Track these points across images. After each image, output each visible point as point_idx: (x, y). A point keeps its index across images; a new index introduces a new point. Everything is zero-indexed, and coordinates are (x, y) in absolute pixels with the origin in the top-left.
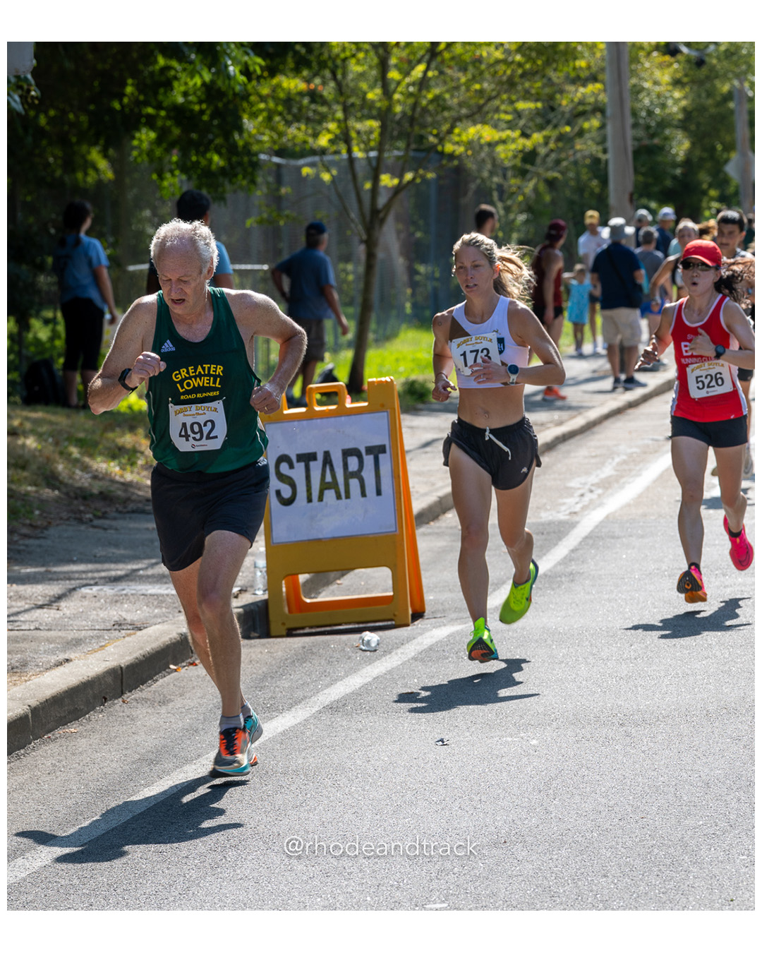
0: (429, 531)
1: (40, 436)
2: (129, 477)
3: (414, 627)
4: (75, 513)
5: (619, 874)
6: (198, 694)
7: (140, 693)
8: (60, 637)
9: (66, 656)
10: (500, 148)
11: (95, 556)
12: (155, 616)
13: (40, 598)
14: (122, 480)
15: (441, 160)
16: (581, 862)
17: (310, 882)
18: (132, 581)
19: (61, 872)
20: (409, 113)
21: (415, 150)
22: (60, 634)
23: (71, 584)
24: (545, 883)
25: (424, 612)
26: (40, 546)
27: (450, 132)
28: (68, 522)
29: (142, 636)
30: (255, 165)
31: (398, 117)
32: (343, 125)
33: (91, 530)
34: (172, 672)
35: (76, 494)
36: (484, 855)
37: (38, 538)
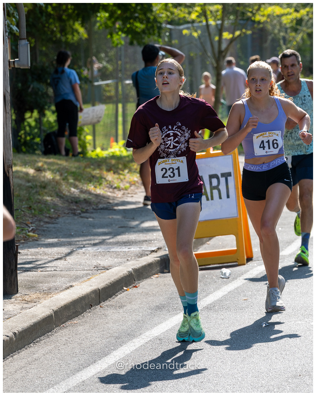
1: (53, 171)
2: (98, 191)
3: (248, 265)
4: (72, 210)
6: (139, 302)
7: (109, 302)
8: (67, 274)
9: (71, 284)
10: (284, 18)
11: (83, 232)
12: (115, 263)
13: (56, 254)
14: (95, 193)
15: (253, 25)
18: (103, 245)
21: (240, 20)
22: (67, 273)
23: (71, 247)
25: (252, 258)
26: (54, 228)
27: (258, 10)
28: (68, 215)
29: (109, 273)
30: (160, 29)
32: (203, 8)
33: (81, 219)
34: (125, 291)
35: (72, 200)
36: (290, 383)
37: (53, 223)
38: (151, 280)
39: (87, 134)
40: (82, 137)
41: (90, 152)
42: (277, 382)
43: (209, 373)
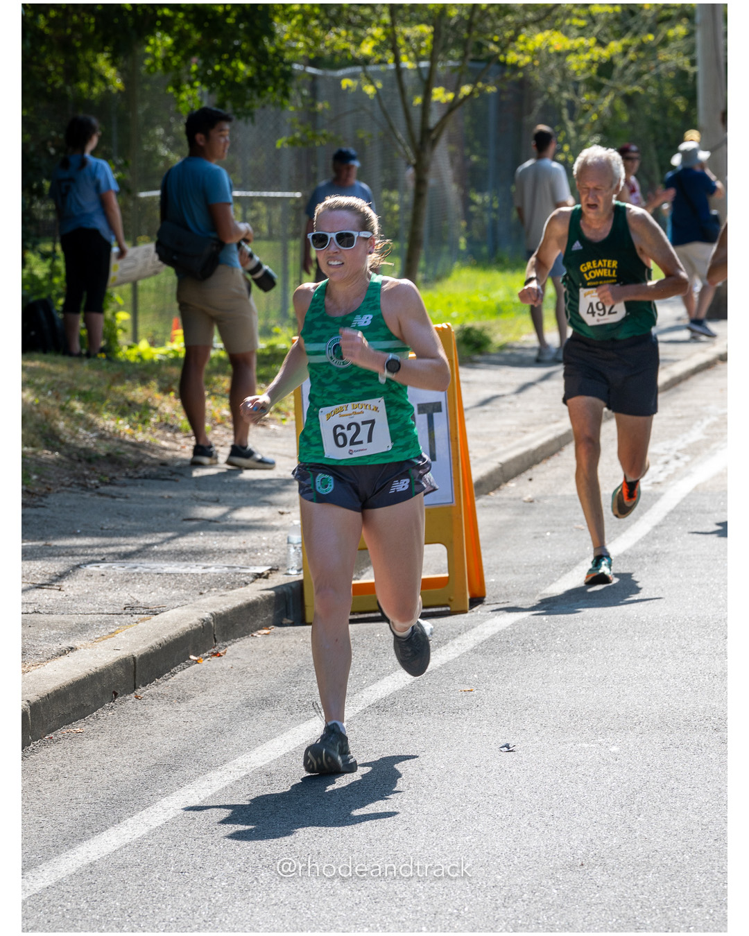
0: (489, 502)
1: (38, 389)
2: (140, 437)
3: (473, 614)
4: (78, 479)
5: (715, 904)
6: (223, 690)
7: (155, 688)
8: (63, 622)
9: (70, 644)
10: (571, 59)
11: (102, 529)
12: (173, 599)
13: (38, 576)
14: (133, 440)
15: (502, 72)
16: (671, 889)
17: (355, 908)
18: (145, 557)
19: (66, 895)
20: (467, 17)
21: (473, 60)
22: (63, 618)
23: (75, 561)
24: (630, 913)
25: (484, 597)
26: (38, 516)
27: (513, 39)
28: (69, 489)
29: (158, 622)
30: (288, 76)
31: (453, 22)
32: (389, 31)
33: (97, 497)
34: (192, 664)
35: (79, 456)
36: (558, 880)
37: (36, 507)
38: (251, 640)
39: (120, 308)
40: (108, 314)
41: (125, 348)
42: (529, 878)
43: (377, 854)
